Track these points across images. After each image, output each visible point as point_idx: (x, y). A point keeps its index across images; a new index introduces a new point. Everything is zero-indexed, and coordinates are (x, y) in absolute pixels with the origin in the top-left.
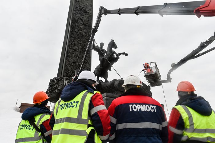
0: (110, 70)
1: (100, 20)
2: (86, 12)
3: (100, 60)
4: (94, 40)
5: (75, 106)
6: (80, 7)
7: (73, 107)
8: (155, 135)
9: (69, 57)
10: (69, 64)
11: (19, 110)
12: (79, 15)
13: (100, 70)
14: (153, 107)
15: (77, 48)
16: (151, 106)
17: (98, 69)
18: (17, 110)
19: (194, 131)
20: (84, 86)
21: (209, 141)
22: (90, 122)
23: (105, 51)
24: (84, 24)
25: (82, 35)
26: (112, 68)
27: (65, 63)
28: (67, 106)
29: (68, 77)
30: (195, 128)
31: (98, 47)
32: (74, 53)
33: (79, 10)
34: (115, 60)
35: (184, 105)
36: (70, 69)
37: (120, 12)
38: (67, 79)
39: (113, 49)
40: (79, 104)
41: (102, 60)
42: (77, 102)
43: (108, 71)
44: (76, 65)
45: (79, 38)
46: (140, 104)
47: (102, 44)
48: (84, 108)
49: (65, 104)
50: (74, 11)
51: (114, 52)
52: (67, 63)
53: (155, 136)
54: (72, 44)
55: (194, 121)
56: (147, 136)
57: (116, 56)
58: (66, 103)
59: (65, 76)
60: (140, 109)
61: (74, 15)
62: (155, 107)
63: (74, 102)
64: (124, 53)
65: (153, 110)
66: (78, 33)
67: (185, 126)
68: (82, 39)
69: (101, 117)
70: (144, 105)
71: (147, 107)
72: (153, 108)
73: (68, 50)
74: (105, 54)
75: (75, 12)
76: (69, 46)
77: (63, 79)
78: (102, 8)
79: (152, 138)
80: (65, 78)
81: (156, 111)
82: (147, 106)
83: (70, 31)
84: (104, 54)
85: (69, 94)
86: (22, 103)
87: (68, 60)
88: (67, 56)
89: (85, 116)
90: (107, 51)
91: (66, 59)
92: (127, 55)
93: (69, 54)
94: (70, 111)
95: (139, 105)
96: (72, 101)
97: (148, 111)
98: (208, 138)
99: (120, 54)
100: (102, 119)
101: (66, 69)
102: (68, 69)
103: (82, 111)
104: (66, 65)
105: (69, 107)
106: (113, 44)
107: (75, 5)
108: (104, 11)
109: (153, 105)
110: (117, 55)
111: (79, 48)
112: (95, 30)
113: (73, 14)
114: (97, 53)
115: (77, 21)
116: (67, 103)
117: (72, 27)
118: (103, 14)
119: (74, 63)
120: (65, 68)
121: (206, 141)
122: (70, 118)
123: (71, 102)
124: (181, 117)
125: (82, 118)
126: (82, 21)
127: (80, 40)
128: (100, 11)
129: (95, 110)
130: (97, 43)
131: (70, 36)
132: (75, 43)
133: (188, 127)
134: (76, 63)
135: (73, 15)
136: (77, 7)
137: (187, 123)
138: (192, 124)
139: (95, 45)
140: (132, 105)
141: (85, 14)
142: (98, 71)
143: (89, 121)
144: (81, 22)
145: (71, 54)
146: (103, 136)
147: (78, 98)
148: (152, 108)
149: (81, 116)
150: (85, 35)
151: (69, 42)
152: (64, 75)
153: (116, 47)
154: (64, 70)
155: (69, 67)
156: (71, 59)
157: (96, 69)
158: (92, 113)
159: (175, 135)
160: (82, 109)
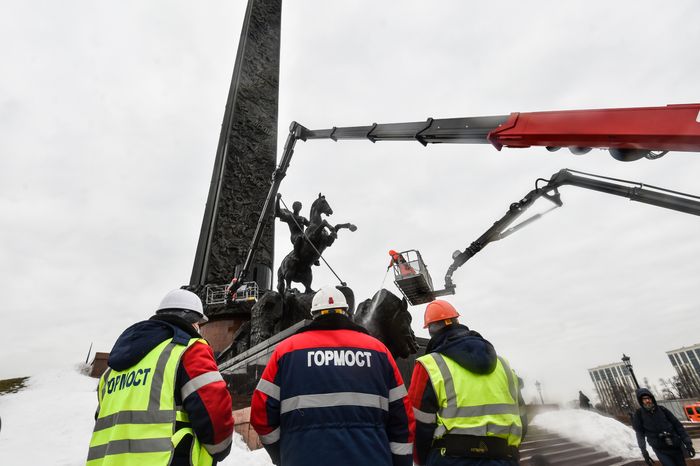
0: (317, 264)
1: (292, 151)
2: (260, 132)
3: (293, 241)
4: (279, 196)
5: (142, 382)
6: (248, 121)
7: (136, 384)
8: (370, 424)
9: (221, 236)
10: (221, 253)
11: (91, 371)
12: (245, 139)
13: (292, 264)
14: (362, 356)
15: (241, 214)
16: (359, 353)
17: (288, 262)
18: (85, 371)
19: (459, 412)
20: (168, 328)
21: (491, 434)
22: (179, 416)
23: (305, 219)
24: (257, 160)
25: (253, 184)
26: (320, 260)
27: (211, 251)
28: (124, 382)
29: (219, 284)
30: (459, 405)
31: (287, 210)
32: (233, 226)
33: (246, 128)
34: (329, 241)
35: (438, 352)
36: (222, 263)
37: (334, 134)
38: (214, 289)
39: (323, 216)
40: (151, 375)
41: (298, 242)
42: (148, 371)
43: (313, 267)
44: (236, 255)
45: (246, 192)
46: (333, 349)
47: (297, 206)
48: (164, 385)
49: (118, 377)
50: (234, 129)
51: (325, 224)
52: (216, 249)
53: (368, 427)
54: (228, 206)
55: (457, 390)
56: (348, 428)
57: (329, 232)
58: (121, 374)
59: (210, 282)
60: (332, 362)
61: (234, 139)
62: (368, 354)
63: (141, 371)
64: (347, 226)
65: (363, 362)
66: (243, 181)
67: (440, 403)
68: (250, 194)
69: (207, 402)
70: (342, 352)
71: (350, 356)
72: (365, 358)
73: (217, 219)
74: (305, 227)
75: (235, 133)
76: (220, 209)
77: (204, 290)
78: (295, 126)
79: (359, 432)
80: (208, 286)
81: (369, 365)
82: (349, 352)
83: (225, 176)
84: (303, 228)
85: (127, 352)
86: (97, 354)
87: (218, 242)
88: (215, 233)
89: (167, 402)
90: (308, 219)
91: (213, 240)
92: (353, 228)
93: (221, 229)
94: (130, 396)
95: (330, 352)
96: (136, 369)
97: (351, 364)
98: (489, 426)
99: (338, 227)
100: (209, 407)
101: (213, 264)
102: (216, 263)
103: (160, 393)
104: (211, 255)
105: (128, 385)
106: (321, 206)
107: (235, 118)
108: (300, 133)
109: (363, 350)
110: (331, 229)
111: (244, 216)
112: (281, 175)
113: (231, 137)
114: (286, 225)
115: (240, 154)
116: (124, 375)
117: (229, 167)
118: (298, 138)
119: (232, 249)
120: (209, 261)
121: (484, 433)
122: (131, 412)
123: (133, 373)
124: (429, 382)
125: (161, 408)
126: (253, 152)
127: (248, 197)
128: (291, 131)
129: (191, 387)
130: (286, 204)
131: (224, 188)
132: (234, 204)
133: (445, 405)
134: (236, 249)
135: (231, 141)
136: (241, 123)
137: (443, 395)
138: (452, 398)
139: (282, 207)
140: (313, 353)
141: (258, 138)
142: (289, 266)
143: (179, 413)
144: (251, 156)
145: (226, 228)
146: (213, 444)
147: (150, 361)
148: (361, 358)
149: (159, 403)
150: (259, 184)
151: (221, 200)
152: (206, 279)
153: (329, 212)
154: (208, 267)
155: (219, 260)
156: (224, 239)
157: (284, 262)
158: (186, 394)
159: (420, 424)
160: (161, 388)
